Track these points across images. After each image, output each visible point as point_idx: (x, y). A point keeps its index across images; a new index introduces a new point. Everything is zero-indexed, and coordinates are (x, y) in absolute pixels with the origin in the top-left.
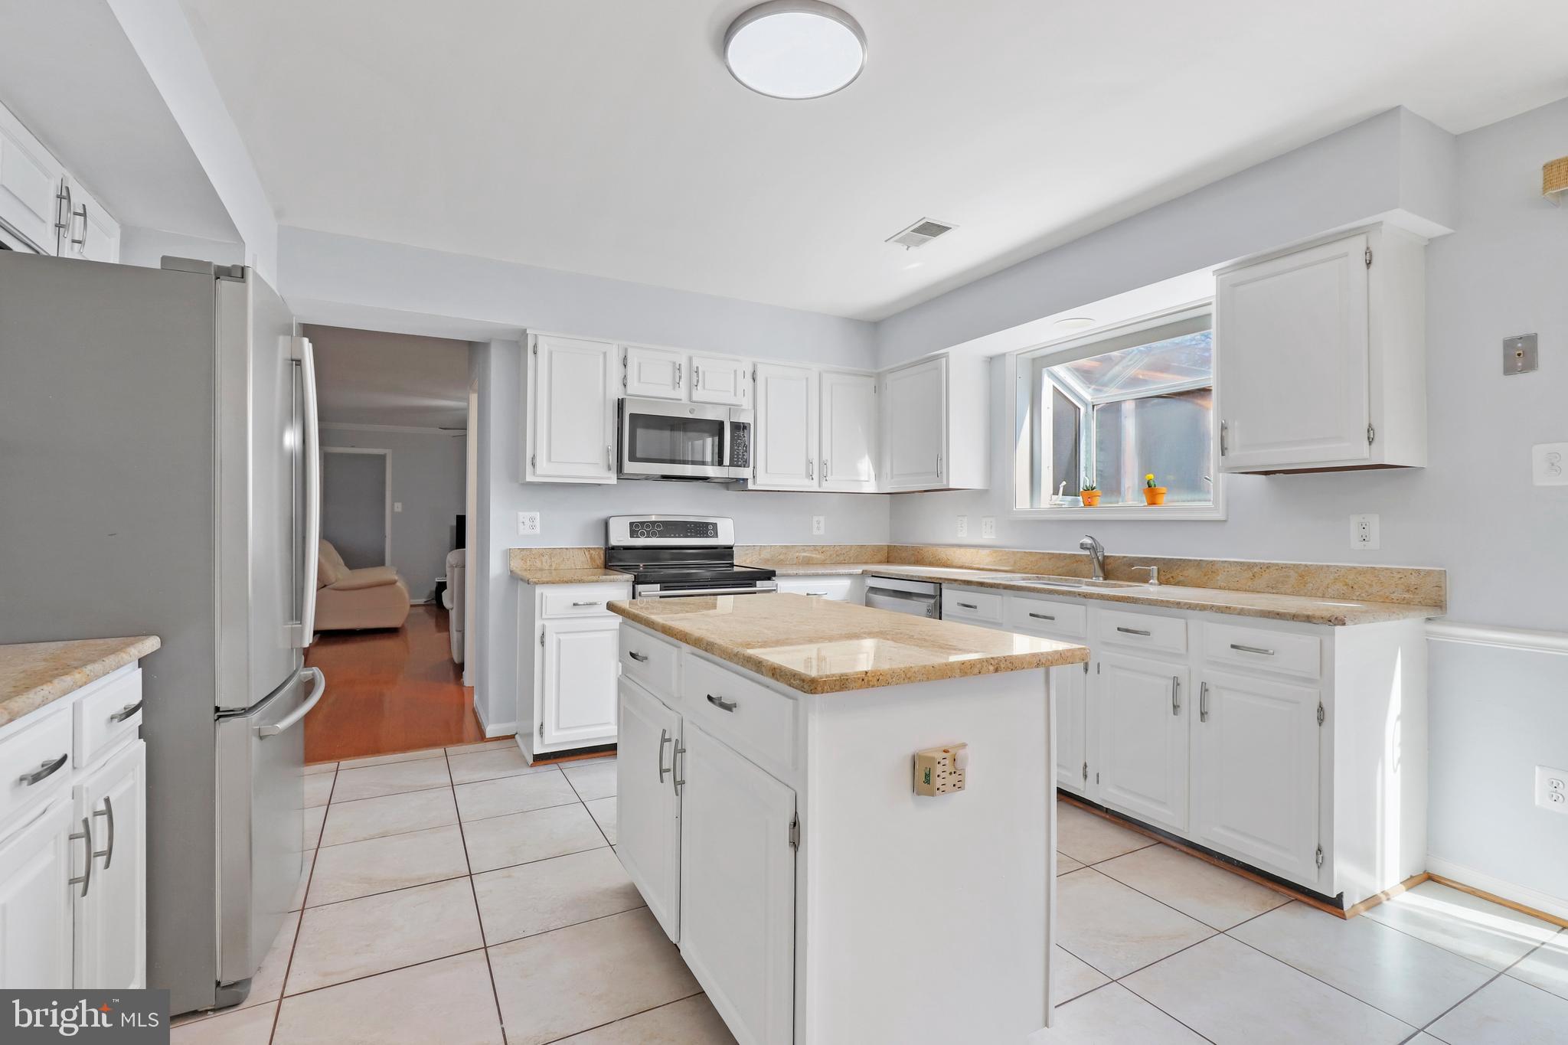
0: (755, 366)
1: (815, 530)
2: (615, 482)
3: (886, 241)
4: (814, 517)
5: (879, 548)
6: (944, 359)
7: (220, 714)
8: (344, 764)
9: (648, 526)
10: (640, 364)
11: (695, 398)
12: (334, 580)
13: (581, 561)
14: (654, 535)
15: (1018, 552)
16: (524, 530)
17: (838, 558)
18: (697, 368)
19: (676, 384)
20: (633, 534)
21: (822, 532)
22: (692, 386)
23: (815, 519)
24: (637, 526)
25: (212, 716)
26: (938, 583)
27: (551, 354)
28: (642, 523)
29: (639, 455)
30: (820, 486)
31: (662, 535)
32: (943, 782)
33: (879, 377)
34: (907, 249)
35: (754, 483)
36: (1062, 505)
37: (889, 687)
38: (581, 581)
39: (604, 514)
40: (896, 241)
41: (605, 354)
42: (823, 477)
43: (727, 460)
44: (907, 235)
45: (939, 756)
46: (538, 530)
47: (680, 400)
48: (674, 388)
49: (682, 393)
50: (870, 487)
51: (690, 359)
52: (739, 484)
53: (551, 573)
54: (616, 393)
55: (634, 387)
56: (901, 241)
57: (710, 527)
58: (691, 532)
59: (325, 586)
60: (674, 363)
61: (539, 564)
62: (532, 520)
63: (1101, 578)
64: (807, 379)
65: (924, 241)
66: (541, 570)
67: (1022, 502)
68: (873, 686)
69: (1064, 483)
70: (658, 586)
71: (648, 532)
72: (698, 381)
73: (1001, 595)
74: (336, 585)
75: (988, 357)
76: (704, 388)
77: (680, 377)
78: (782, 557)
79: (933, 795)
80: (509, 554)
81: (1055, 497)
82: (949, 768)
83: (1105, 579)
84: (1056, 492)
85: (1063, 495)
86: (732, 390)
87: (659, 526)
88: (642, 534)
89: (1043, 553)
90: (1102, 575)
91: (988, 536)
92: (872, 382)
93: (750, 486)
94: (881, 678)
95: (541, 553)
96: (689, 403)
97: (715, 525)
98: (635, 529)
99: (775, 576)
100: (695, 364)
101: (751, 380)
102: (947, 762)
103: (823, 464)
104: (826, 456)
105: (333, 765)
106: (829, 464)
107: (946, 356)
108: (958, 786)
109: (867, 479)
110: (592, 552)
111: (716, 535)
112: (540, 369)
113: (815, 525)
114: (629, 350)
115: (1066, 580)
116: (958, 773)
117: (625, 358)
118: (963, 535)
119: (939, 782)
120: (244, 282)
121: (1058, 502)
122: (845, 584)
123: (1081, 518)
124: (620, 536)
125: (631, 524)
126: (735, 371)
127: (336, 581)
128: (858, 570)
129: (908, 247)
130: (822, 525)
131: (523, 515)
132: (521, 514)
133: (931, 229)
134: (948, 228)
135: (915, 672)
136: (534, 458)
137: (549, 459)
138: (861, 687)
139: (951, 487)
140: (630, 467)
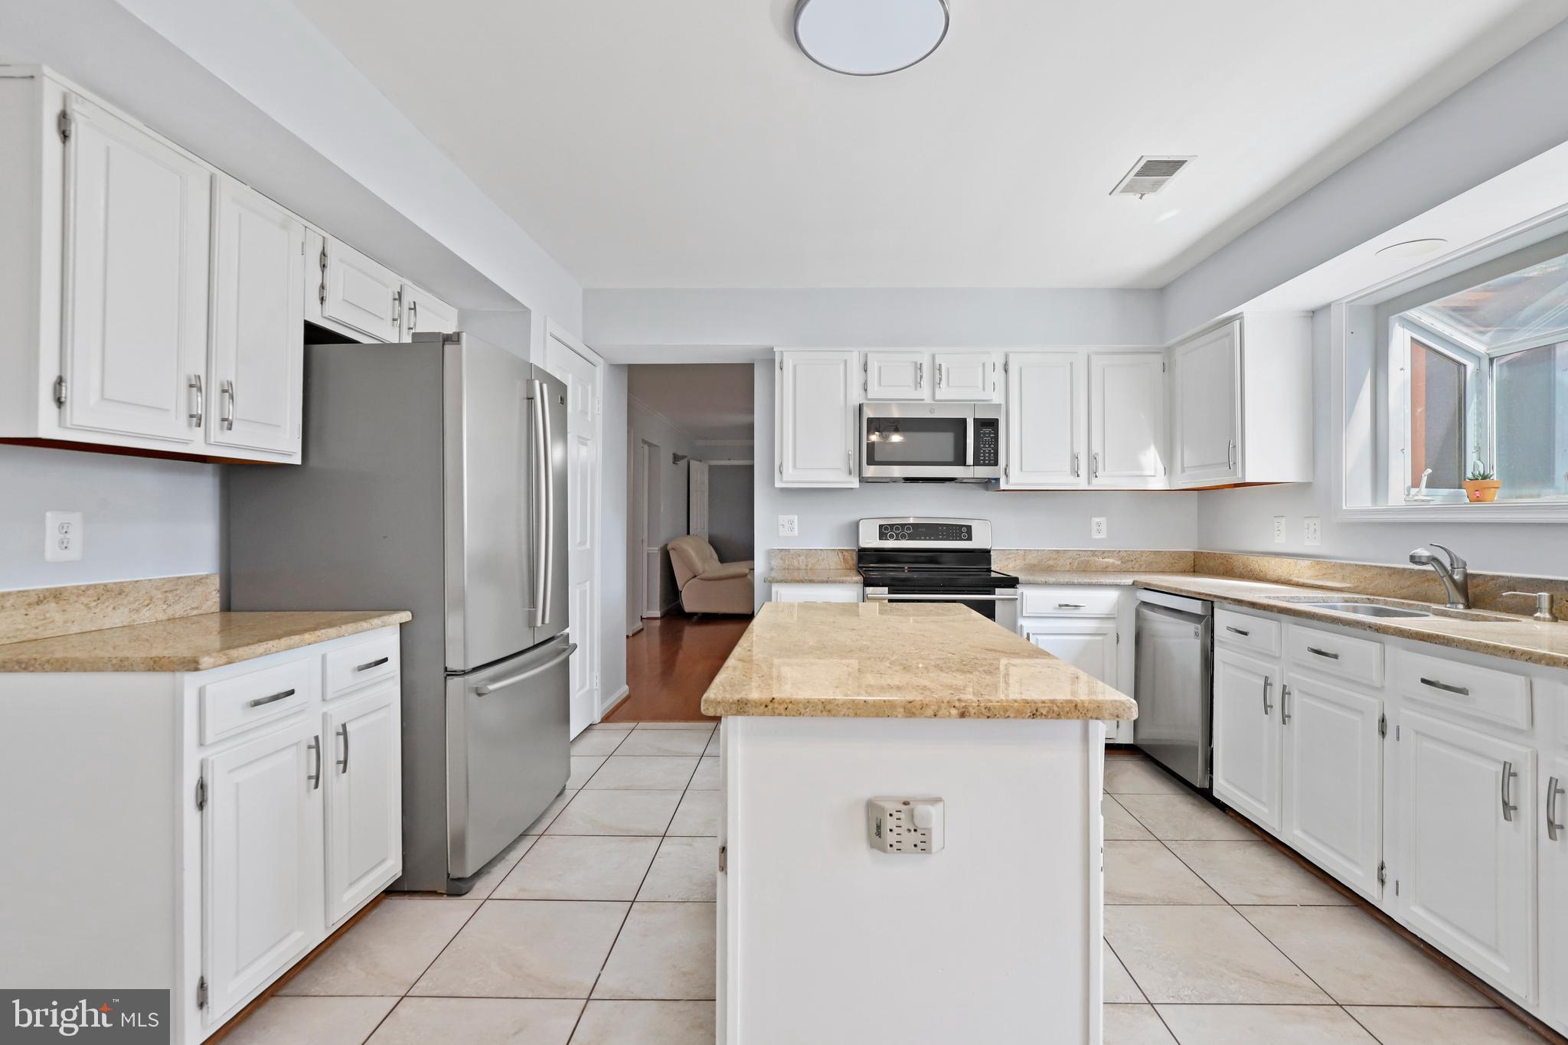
0: (1007, 356)
1: (1094, 532)
2: (858, 486)
3: (1110, 194)
4: (1093, 519)
5: (1182, 555)
6: (1238, 321)
7: (450, 674)
8: (642, 724)
9: (897, 529)
10: (880, 368)
11: (937, 398)
12: (701, 571)
13: (834, 562)
14: (903, 537)
15: (1346, 564)
16: (783, 532)
17: (1124, 565)
18: (940, 365)
19: (918, 384)
20: (882, 536)
21: (1103, 535)
22: (935, 384)
23: (1096, 520)
24: (886, 529)
25: (442, 674)
26: (1210, 602)
27: (795, 367)
28: (892, 526)
29: (877, 458)
30: (1089, 483)
31: (912, 538)
32: (899, 838)
33: (1169, 351)
34: (1141, 198)
35: (1007, 482)
36: (1429, 501)
37: (801, 718)
38: (834, 582)
39: (854, 517)
40: (1124, 191)
41: (846, 362)
42: (1093, 473)
43: (970, 459)
44: (1132, 181)
45: (891, 807)
46: (796, 532)
47: (923, 400)
48: (916, 389)
49: (925, 393)
50: (1159, 483)
51: (933, 357)
52: (990, 484)
53: (807, 573)
54: (856, 397)
55: (875, 392)
56: (1129, 189)
57: (964, 530)
58: (943, 535)
59: (695, 577)
60: (916, 363)
61: (796, 564)
62: (791, 522)
63: (1461, 606)
64: (1071, 364)
65: (1161, 183)
66: (798, 569)
67: (1357, 498)
68: (780, 715)
69: (1429, 471)
70: (886, 589)
71: (897, 535)
72: (940, 379)
73: (1279, 621)
74: (703, 576)
75: (1308, 312)
76: (948, 385)
77: (921, 377)
78: (1051, 562)
79: (884, 851)
80: (770, 554)
81: (1414, 491)
82: (905, 824)
83: (1468, 606)
84: (1416, 484)
85: (1428, 486)
86: (981, 386)
87: (909, 529)
88: (891, 537)
89: (1381, 567)
90: (1462, 600)
91: (1311, 542)
92: (1157, 360)
93: (1003, 486)
94: (790, 706)
95: (798, 554)
96: (933, 402)
97: (969, 528)
98: (884, 532)
99: (1018, 583)
100: (937, 362)
101: (1003, 372)
102: (902, 815)
103: (1092, 459)
104: (1096, 448)
105: (632, 725)
106: (1100, 459)
107: (1239, 317)
108: (921, 846)
109: (1153, 474)
110: (845, 553)
111: (970, 538)
112: (785, 381)
113: (1094, 527)
114: (869, 355)
115: (1410, 605)
116: (919, 832)
117: (866, 364)
118: (1280, 542)
119: (891, 838)
120: (459, 344)
121: (1420, 497)
122: (1113, 595)
123: (1459, 520)
124: (870, 539)
125: (881, 526)
126: (984, 364)
127: (704, 572)
128: (1129, 580)
129: (1142, 195)
130: (1104, 527)
131: (783, 519)
132: (781, 517)
133: (1161, 169)
134: (1183, 162)
135: (837, 705)
136: (781, 466)
137: (795, 466)
138: (763, 714)
139: (1248, 480)
140: (871, 471)
